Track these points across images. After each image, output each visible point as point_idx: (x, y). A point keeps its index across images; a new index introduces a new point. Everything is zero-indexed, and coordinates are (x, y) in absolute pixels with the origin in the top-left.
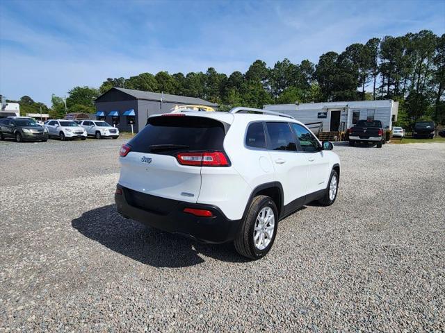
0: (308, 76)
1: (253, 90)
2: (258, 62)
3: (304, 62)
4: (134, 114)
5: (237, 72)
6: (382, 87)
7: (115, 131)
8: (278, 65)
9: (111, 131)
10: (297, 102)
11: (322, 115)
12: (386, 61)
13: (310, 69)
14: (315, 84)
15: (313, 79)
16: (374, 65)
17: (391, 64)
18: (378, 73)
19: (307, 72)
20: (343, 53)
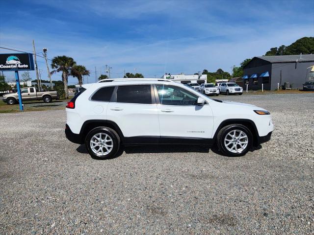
4: (268, 76)
7: (239, 89)
9: (236, 90)
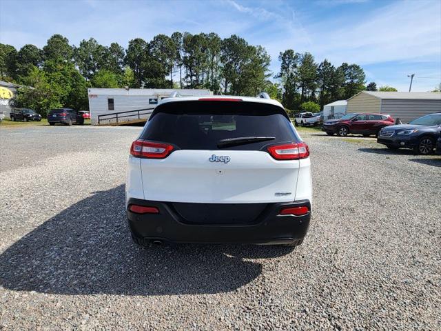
0: (120, 60)
1: (63, 70)
2: (57, 36)
3: (113, 45)
5: (31, 46)
6: (186, 77)
8: (84, 44)
10: (127, 87)
11: (153, 101)
12: (188, 55)
13: (120, 54)
14: (127, 69)
15: (124, 64)
16: (179, 57)
17: (191, 58)
18: (182, 65)
19: (118, 55)
20: (152, 42)
